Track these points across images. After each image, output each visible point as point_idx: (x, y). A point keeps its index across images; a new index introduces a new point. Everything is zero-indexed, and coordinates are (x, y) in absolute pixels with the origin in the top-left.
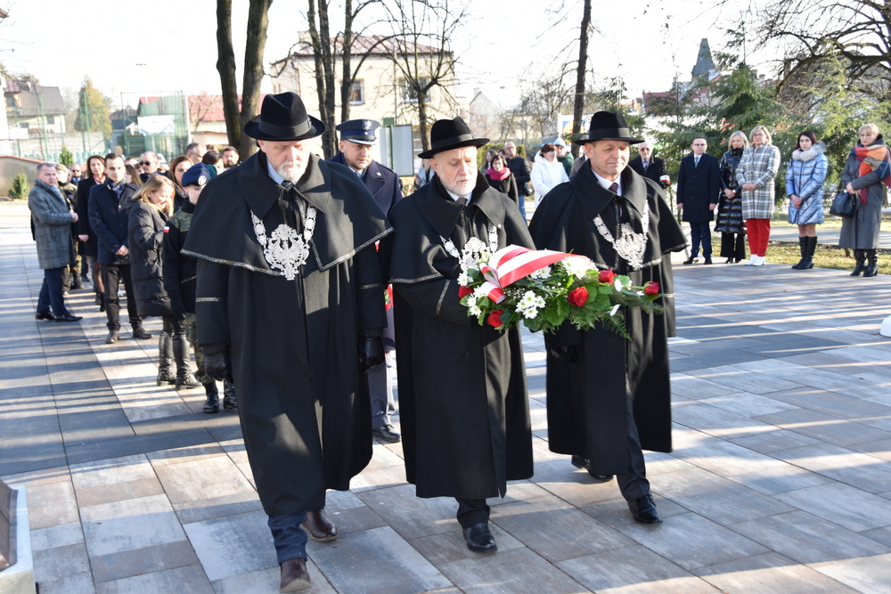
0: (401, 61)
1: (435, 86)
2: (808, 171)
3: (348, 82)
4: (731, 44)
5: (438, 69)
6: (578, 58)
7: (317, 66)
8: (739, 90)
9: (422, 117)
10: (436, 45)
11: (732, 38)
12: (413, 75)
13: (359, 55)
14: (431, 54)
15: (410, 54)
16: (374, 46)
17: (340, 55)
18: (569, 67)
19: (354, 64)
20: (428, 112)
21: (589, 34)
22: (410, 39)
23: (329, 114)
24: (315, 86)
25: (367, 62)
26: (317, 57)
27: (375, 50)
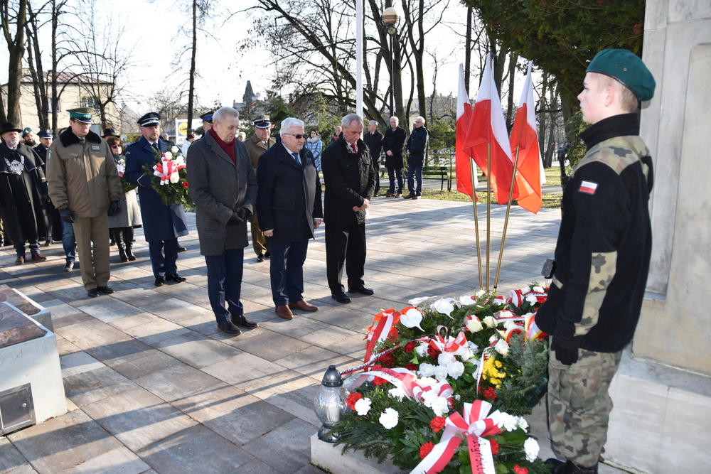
0: (90, 88)
1: (110, 103)
2: (314, 147)
3: (56, 100)
4: (273, 87)
5: (112, 94)
6: (189, 89)
7: (36, 89)
8: (279, 109)
9: (103, 119)
10: (110, 80)
11: (275, 84)
12: (97, 96)
13: (62, 83)
14: (107, 84)
15: (95, 84)
16: (72, 78)
17: (50, 83)
18: (184, 94)
19: (59, 89)
20: (107, 117)
21: (194, 76)
22: (95, 76)
23: (44, 117)
24: (35, 101)
25: (67, 88)
26: (35, 83)
27: (72, 81)
